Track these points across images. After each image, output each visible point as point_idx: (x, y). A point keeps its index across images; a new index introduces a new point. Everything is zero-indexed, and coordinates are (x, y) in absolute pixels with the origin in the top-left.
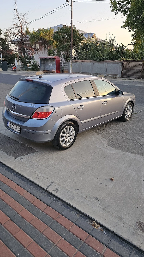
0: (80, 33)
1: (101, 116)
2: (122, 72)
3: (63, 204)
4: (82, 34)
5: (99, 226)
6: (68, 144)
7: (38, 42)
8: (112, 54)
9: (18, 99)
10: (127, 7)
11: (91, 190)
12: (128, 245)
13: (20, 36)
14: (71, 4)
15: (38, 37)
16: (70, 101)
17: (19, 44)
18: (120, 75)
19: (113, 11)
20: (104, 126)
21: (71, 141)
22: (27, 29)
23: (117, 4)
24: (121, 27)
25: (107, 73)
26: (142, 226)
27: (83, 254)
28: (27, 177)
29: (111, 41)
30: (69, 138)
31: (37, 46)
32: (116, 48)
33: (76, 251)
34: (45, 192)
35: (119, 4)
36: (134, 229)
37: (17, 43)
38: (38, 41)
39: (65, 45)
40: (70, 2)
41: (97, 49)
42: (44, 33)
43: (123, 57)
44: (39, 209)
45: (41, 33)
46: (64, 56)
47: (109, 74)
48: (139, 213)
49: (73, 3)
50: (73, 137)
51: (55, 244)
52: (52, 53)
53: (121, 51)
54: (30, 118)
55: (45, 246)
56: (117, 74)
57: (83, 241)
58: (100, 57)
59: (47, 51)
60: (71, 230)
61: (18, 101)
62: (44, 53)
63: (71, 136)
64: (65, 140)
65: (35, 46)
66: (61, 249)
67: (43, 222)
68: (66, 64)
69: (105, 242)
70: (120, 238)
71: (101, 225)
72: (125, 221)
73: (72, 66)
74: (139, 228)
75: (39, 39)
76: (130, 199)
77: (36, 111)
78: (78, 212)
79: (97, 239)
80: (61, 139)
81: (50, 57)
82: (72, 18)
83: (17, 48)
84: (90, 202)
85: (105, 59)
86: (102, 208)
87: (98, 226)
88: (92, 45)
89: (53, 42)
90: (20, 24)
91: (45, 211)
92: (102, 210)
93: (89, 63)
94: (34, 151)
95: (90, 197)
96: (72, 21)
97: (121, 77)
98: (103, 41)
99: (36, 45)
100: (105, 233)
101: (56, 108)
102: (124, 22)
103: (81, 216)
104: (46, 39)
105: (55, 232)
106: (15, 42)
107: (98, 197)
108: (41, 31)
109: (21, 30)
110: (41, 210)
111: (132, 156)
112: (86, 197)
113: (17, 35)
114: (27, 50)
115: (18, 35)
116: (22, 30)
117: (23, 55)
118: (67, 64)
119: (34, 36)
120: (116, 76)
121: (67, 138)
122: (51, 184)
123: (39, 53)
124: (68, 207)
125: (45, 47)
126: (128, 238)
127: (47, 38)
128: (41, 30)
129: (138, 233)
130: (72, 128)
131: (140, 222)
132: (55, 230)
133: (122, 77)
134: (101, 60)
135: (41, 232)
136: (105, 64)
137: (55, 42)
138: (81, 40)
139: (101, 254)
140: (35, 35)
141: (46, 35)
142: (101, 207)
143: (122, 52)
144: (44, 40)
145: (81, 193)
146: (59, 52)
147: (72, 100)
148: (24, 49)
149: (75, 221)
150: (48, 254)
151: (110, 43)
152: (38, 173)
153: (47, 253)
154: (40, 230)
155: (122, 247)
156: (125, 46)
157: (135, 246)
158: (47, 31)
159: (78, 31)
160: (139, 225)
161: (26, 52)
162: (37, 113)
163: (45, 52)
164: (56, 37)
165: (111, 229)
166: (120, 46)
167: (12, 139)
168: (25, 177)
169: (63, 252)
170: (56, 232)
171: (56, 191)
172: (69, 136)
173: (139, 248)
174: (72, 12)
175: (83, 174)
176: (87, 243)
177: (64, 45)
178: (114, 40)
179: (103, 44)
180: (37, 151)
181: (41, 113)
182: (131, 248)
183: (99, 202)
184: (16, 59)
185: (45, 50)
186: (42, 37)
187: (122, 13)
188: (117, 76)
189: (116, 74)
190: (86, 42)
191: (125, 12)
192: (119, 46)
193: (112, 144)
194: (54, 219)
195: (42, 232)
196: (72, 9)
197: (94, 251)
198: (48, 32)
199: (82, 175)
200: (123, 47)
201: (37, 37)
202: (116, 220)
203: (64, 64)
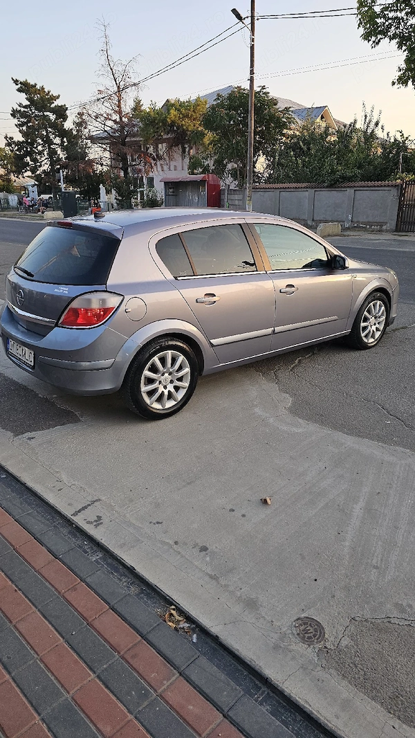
0: (281, 106)
1: (278, 329)
2: (398, 214)
3: (104, 559)
4: (287, 109)
5: (182, 619)
6: (170, 404)
7: (165, 137)
8: (370, 163)
9: (32, 276)
10: (408, 24)
11: (195, 526)
12: (250, 676)
13: (115, 121)
14: (250, 26)
15: (164, 121)
16: (172, 281)
17: (112, 144)
18: (392, 224)
19: (366, 37)
20: (297, 361)
21: (180, 395)
22: (138, 104)
23: (378, 16)
24: (393, 83)
25: (355, 220)
26: (309, 630)
27: (107, 687)
28: (30, 484)
29: (368, 126)
30: (171, 388)
31: (162, 148)
32: (384, 145)
33: (89, 679)
34: (67, 525)
35: (384, 17)
36: (283, 637)
37: (107, 141)
38: (162, 134)
39: (237, 143)
40: (248, 21)
41: (328, 151)
42: (181, 112)
43: (403, 172)
44: (30, 564)
45: (173, 112)
46: (234, 174)
47: (361, 220)
48: (314, 595)
49: (256, 22)
50: (186, 384)
51: (38, 655)
52: (201, 166)
53: (398, 153)
54: (57, 325)
55: (9, 658)
56: (386, 221)
57: (119, 653)
58: (333, 172)
59: (187, 160)
60: (96, 624)
61: (33, 281)
62: (179, 168)
63: (180, 379)
64: (160, 392)
65: (156, 148)
66: (49, 669)
67: (26, 597)
68: (236, 197)
69: (177, 661)
70: (234, 657)
71: (189, 619)
72: (263, 614)
73: (250, 200)
74: (298, 634)
75: (164, 129)
76: (300, 554)
77: (69, 307)
78: (137, 582)
79: (159, 650)
80: (144, 389)
81: (193, 177)
82: (252, 65)
83: (107, 154)
84: (182, 556)
85: (350, 179)
86: (209, 575)
87: (179, 621)
88: (312, 139)
89: (203, 135)
90: (116, 89)
91: (43, 571)
92: (207, 578)
93: (303, 190)
94: (75, 420)
95: (186, 544)
96: (252, 72)
97: (396, 231)
98: (345, 126)
99: (160, 146)
100: (195, 641)
101: (127, 298)
102: (401, 67)
103: (142, 591)
104: (185, 127)
105: (50, 626)
106: (103, 138)
107: (208, 546)
108: (173, 105)
109: (119, 106)
110: (33, 568)
111: (350, 441)
112: (176, 543)
113: (106, 119)
114: (133, 160)
115: (110, 119)
116: (122, 106)
117: (122, 174)
118: (240, 197)
119: (151, 122)
120: (381, 226)
121: (165, 387)
122: (89, 505)
123: (165, 168)
124: (116, 565)
125: (184, 151)
126: (254, 658)
127: (189, 125)
128: (173, 102)
129: (293, 647)
130: (181, 358)
131: (307, 618)
132: (50, 619)
133: (400, 231)
134: (338, 181)
135: (11, 622)
136: (350, 192)
137: (209, 136)
138: (284, 126)
139: (155, 691)
140: (155, 119)
141: (187, 116)
142: (209, 571)
143: (401, 157)
144: (179, 131)
145: (165, 532)
146: (219, 163)
147: (179, 278)
148: (124, 160)
149: (115, 602)
150: (11, 680)
151: (365, 132)
152: (64, 476)
153: (8, 676)
154: (11, 619)
155: (223, 677)
156: (410, 138)
157: (266, 681)
158: (188, 106)
159: (274, 102)
160: (302, 628)
161: (132, 166)
162: (76, 312)
163: (184, 164)
164: (210, 121)
165: (215, 629)
166: (395, 140)
167: (25, 388)
168: (24, 485)
169: (53, 678)
170: (53, 626)
171: (95, 523)
172: (172, 382)
173: (278, 686)
174: (252, 48)
175: (189, 484)
176: (127, 662)
177: (234, 141)
178: (377, 124)
179: (346, 134)
180: (80, 421)
181: (86, 310)
182: (257, 685)
183: (208, 559)
184: (101, 186)
185: (183, 157)
186: (173, 123)
187: (395, 41)
188: (384, 227)
189: (381, 221)
190: (298, 133)
191: (403, 40)
192: (392, 140)
193: (301, 409)
194: (59, 593)
195: (14, 622)
196: (253, 40)
197: (138, 682)
198: (192, 110)
199: (184, 486)
200: (404, 142)
201: (161, 124)
202: (237, 609)
203: (232, 197)
